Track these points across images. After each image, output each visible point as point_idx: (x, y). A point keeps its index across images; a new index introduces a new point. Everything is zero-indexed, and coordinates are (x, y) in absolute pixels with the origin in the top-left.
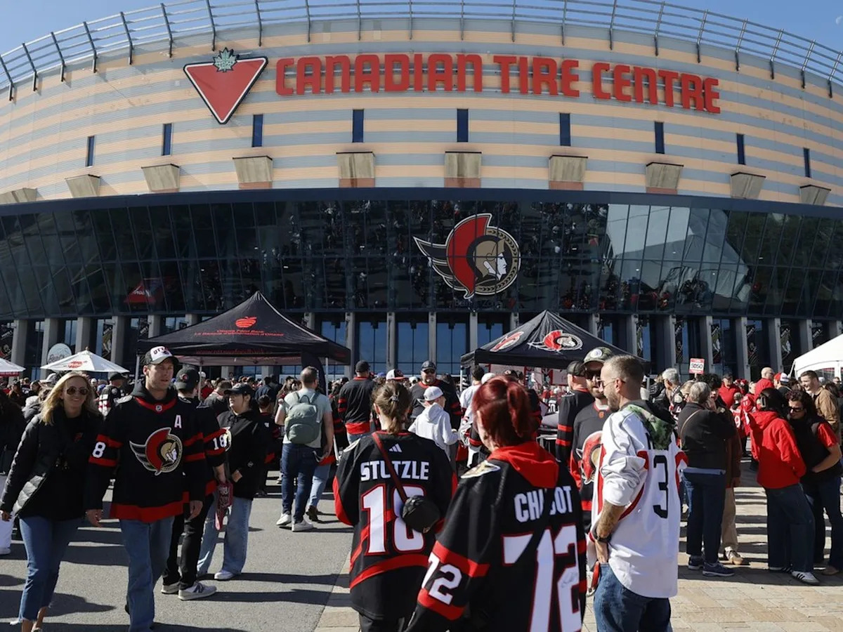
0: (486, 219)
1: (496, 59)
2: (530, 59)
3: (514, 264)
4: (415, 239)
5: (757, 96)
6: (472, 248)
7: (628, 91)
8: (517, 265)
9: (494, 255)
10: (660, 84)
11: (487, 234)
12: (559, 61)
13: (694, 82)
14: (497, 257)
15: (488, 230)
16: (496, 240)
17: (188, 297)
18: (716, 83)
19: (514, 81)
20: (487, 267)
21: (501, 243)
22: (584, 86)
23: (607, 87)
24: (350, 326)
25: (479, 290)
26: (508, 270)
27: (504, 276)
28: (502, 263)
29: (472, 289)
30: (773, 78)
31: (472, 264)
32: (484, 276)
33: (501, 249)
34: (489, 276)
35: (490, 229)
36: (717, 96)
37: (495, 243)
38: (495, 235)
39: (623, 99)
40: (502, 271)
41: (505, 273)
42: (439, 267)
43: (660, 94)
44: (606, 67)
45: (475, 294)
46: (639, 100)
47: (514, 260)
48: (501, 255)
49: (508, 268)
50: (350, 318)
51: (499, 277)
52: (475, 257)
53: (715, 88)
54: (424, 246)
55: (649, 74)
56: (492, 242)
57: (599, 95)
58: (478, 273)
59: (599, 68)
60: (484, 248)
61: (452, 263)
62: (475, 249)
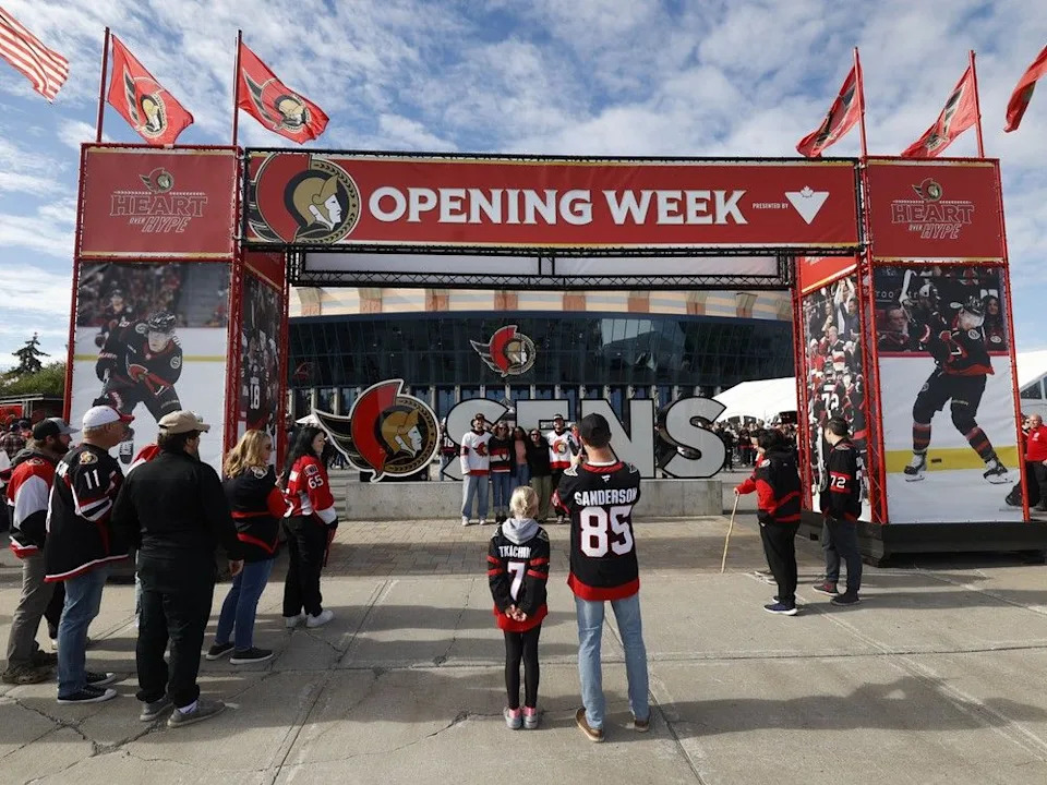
0: (513, 328)
3: (531, 356)
4: (471, 341)
9: (519, 350)
16: (520, 341)
17: (335, 377)
21: (523, 343)
24: (433, 394)
25: (510, 371)
27: (525, 363)
31: (506, 356)
35: (516, 335)
38: (519, 338)
42: (485, 358)
45: (508, 374)
47: (531, 353)
48: (523, 350)
50: (432, 389)
51: (522, 363)
52: (508, 352)
61: (494, 355)
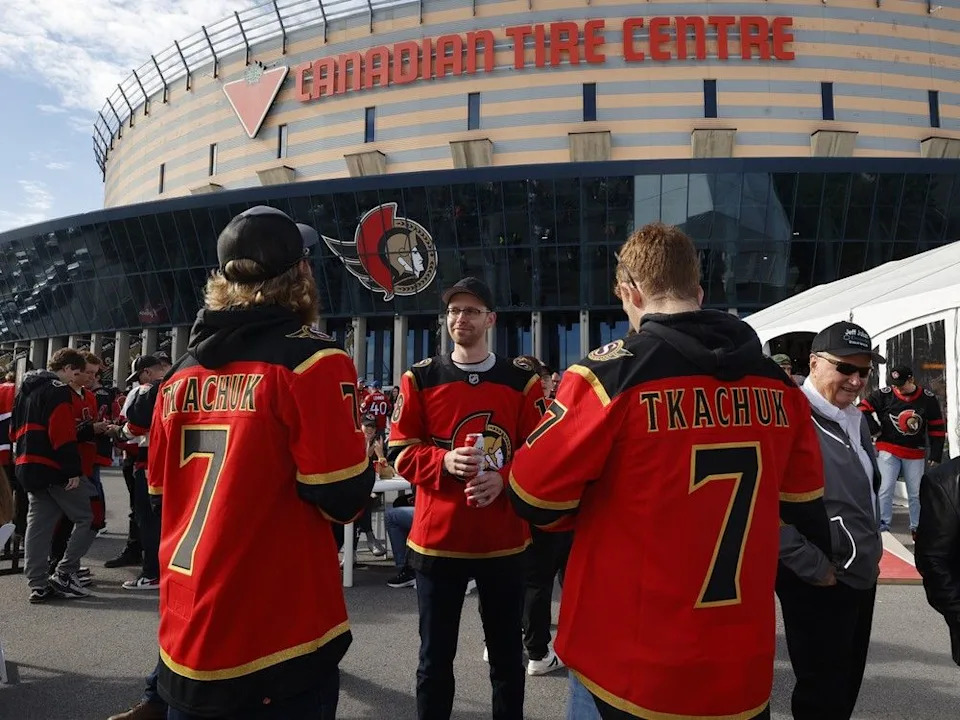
0: (392, 208)
1: (510, 32)
2: (547, 27)
3: (431, 259)
4: (323, 237)
5: (854, 32)
6: (383, 244)
7: (669, 48)
8: (434, 259)
9: (408, 249)
10: (711, 33)
11: (396, 226)
12: (581, 24)
13: (756, 25)
14: (410, 252)
15: (396, 222)
16: (407, 232)
18: (789, 22)
19: (531, 54)
20: (402, 265)
21: (413, 235)
22: (613, 49)
23: (642, 47)
25: (400, 291)
26: (425, 266)
27: (422, 273)
28: (417, 258)
29: (391, 290)
30: (878, 6)
31: (386, 261)
32: (401, 274)
33: (414, 242)
34: (406, 274)
35: (397, 221)
36: (790, 39)
37: (405, 236)
38: (404, 227)
39: (661, 58)
40: (419, 267)
41: (423, 269)
42: (352, 266)
43: (711, 46)
44: (638, 22)
45: (396, 296)
46: (682, 56)
47: (429, 254)
48: (415, 249)
49: (425, 263)
51: (417, 274)
52: (388, 253)
53: (788, 30)
54: (333, 245)
55: (694, 23)
56: (402, 235)
57: (631, 57)
58: (394, 271)
59: (631, 26)
60: (395, 243)
61: (367, 263)
62: (385, 244)
